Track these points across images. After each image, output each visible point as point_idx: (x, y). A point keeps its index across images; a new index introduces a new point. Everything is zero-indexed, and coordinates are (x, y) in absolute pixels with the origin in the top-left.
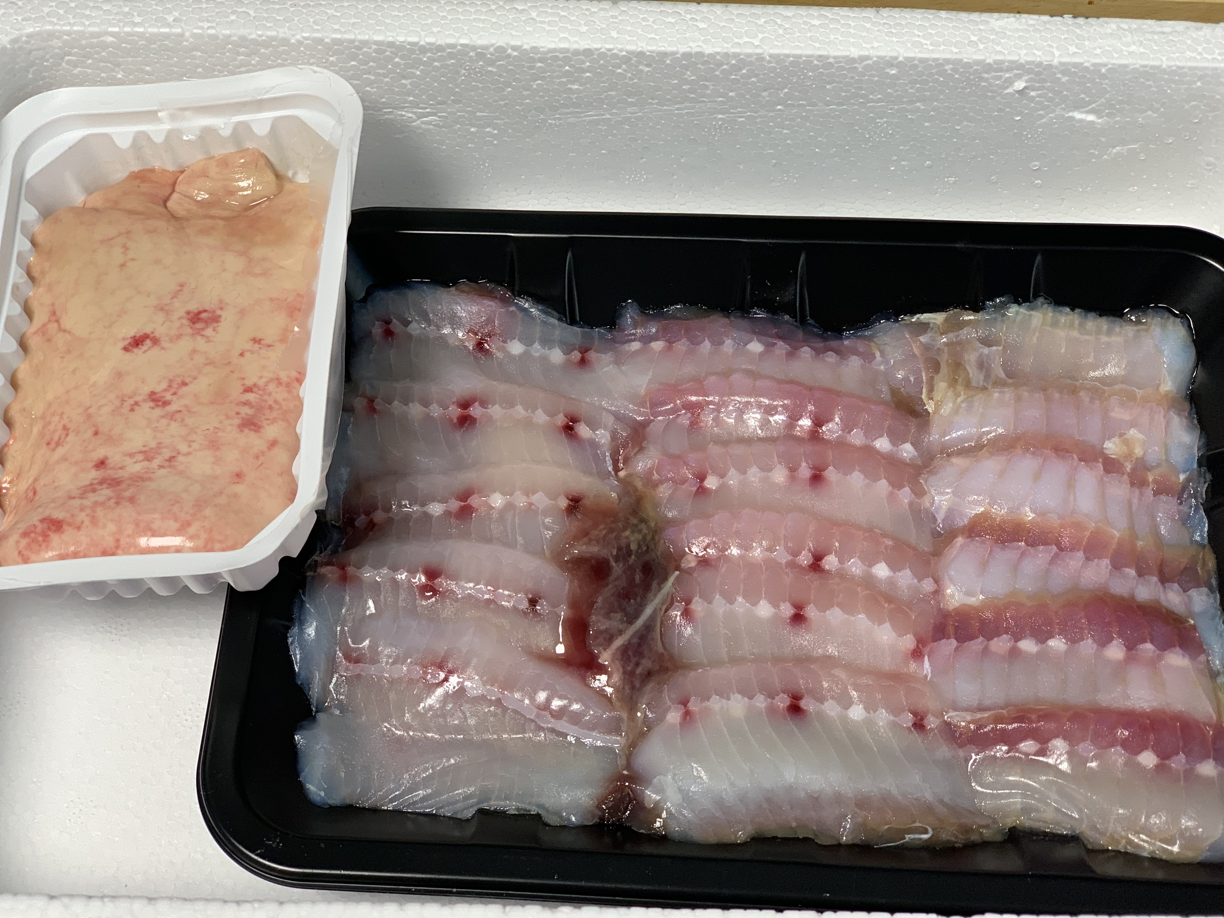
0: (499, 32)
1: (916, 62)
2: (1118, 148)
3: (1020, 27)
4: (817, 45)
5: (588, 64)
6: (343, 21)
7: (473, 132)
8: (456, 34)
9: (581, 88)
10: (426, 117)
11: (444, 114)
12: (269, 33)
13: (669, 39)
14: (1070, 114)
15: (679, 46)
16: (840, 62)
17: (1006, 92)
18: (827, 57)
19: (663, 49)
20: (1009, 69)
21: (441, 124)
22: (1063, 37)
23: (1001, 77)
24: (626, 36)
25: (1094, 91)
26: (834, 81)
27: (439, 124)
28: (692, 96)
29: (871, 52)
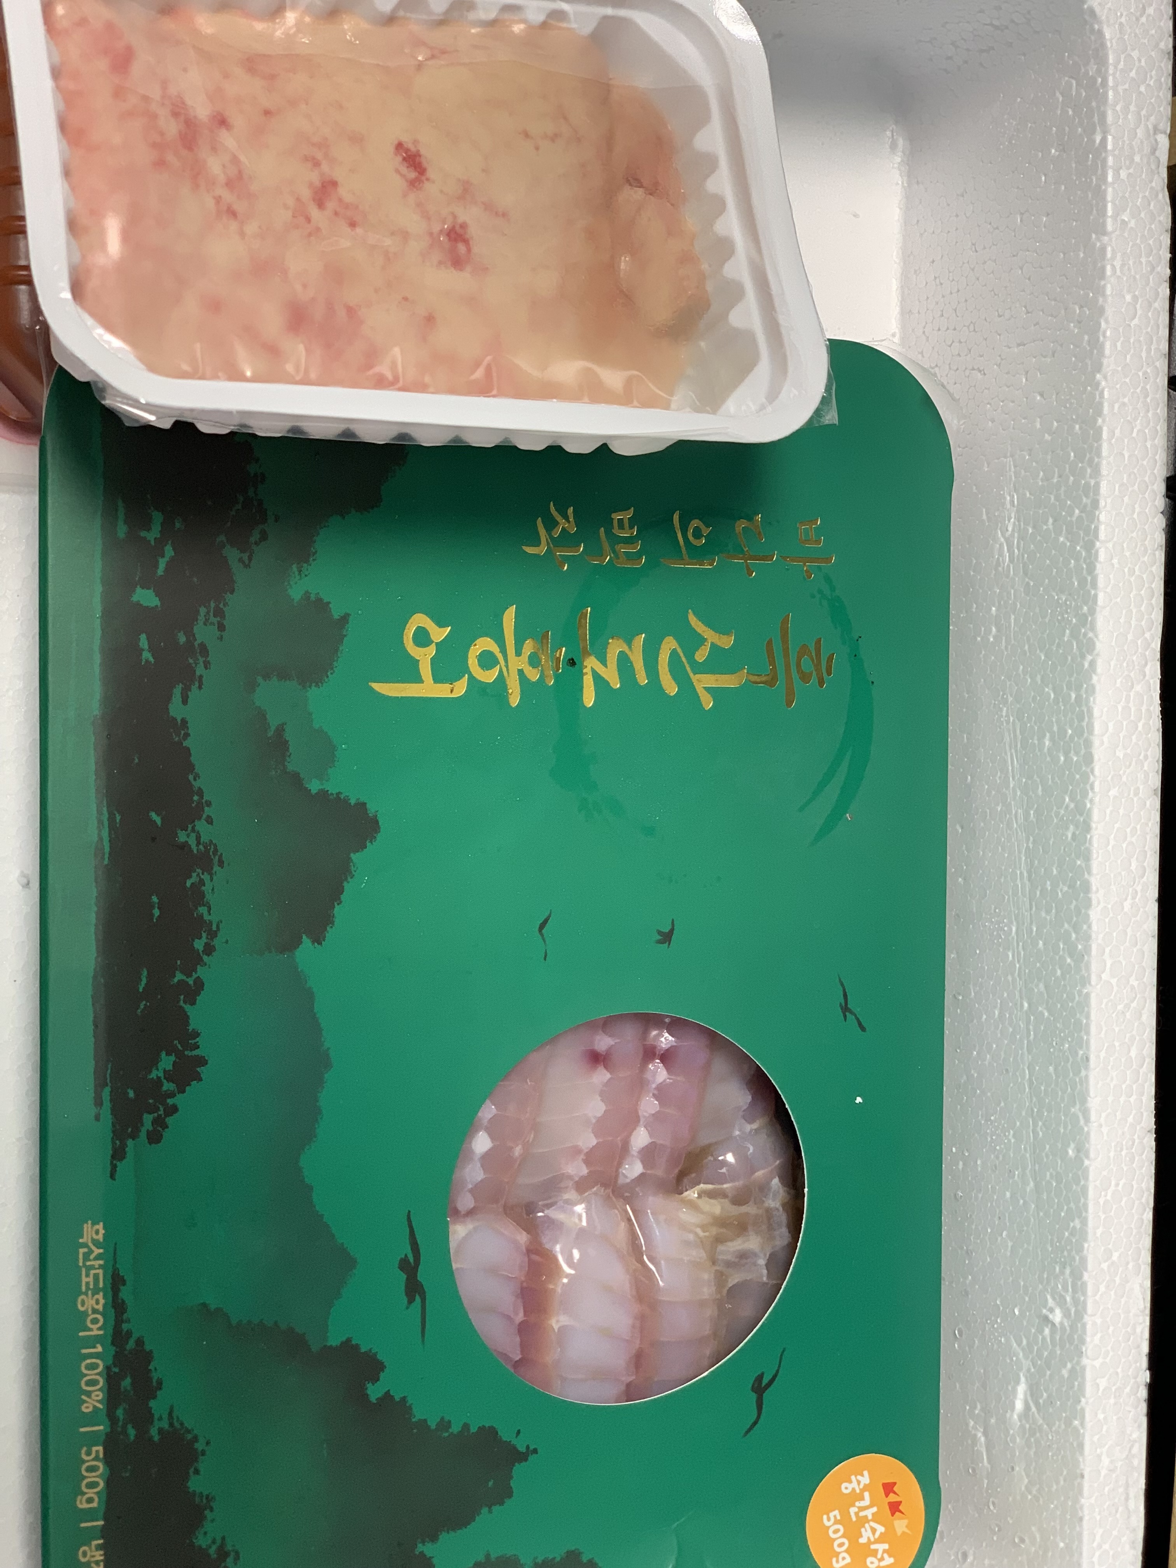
0: (1113, 644)
1: (1082, 1183)
2: (983, 1439)
3: (1131, 1314)
4: (1103, 1054)
5: (1075, 759)
6: (1126, 441)
7: (991, 609)
8: (1110, 588)
9: (1046, 750)
10: (1008, 551)
11: (1012, 573)
12: (1108, 345)
13: (1107, 864)
14: (1023, 1379)
15: (1098, 877)
16: (1081, 1084)
17: (1049, 1297)
18: (1087, 1068)
19: (1095, 856)
20: (1076, 1301)
21: (1000, 569)
22: (1119, 1370)
23: (1067, 1291)
24: (1111, 808)
25: (1051, 1410)
26: (1057, 1077)
27: (1000, 566)
28: (1038, 893)
29: (1095, 1124)
